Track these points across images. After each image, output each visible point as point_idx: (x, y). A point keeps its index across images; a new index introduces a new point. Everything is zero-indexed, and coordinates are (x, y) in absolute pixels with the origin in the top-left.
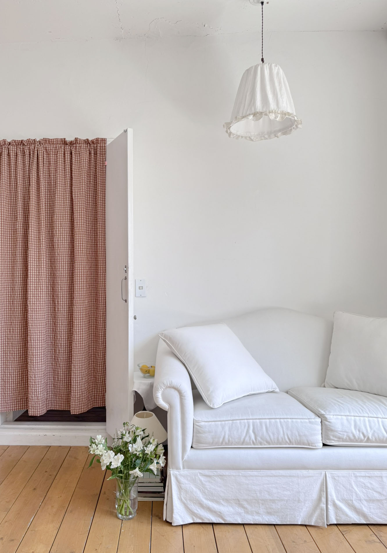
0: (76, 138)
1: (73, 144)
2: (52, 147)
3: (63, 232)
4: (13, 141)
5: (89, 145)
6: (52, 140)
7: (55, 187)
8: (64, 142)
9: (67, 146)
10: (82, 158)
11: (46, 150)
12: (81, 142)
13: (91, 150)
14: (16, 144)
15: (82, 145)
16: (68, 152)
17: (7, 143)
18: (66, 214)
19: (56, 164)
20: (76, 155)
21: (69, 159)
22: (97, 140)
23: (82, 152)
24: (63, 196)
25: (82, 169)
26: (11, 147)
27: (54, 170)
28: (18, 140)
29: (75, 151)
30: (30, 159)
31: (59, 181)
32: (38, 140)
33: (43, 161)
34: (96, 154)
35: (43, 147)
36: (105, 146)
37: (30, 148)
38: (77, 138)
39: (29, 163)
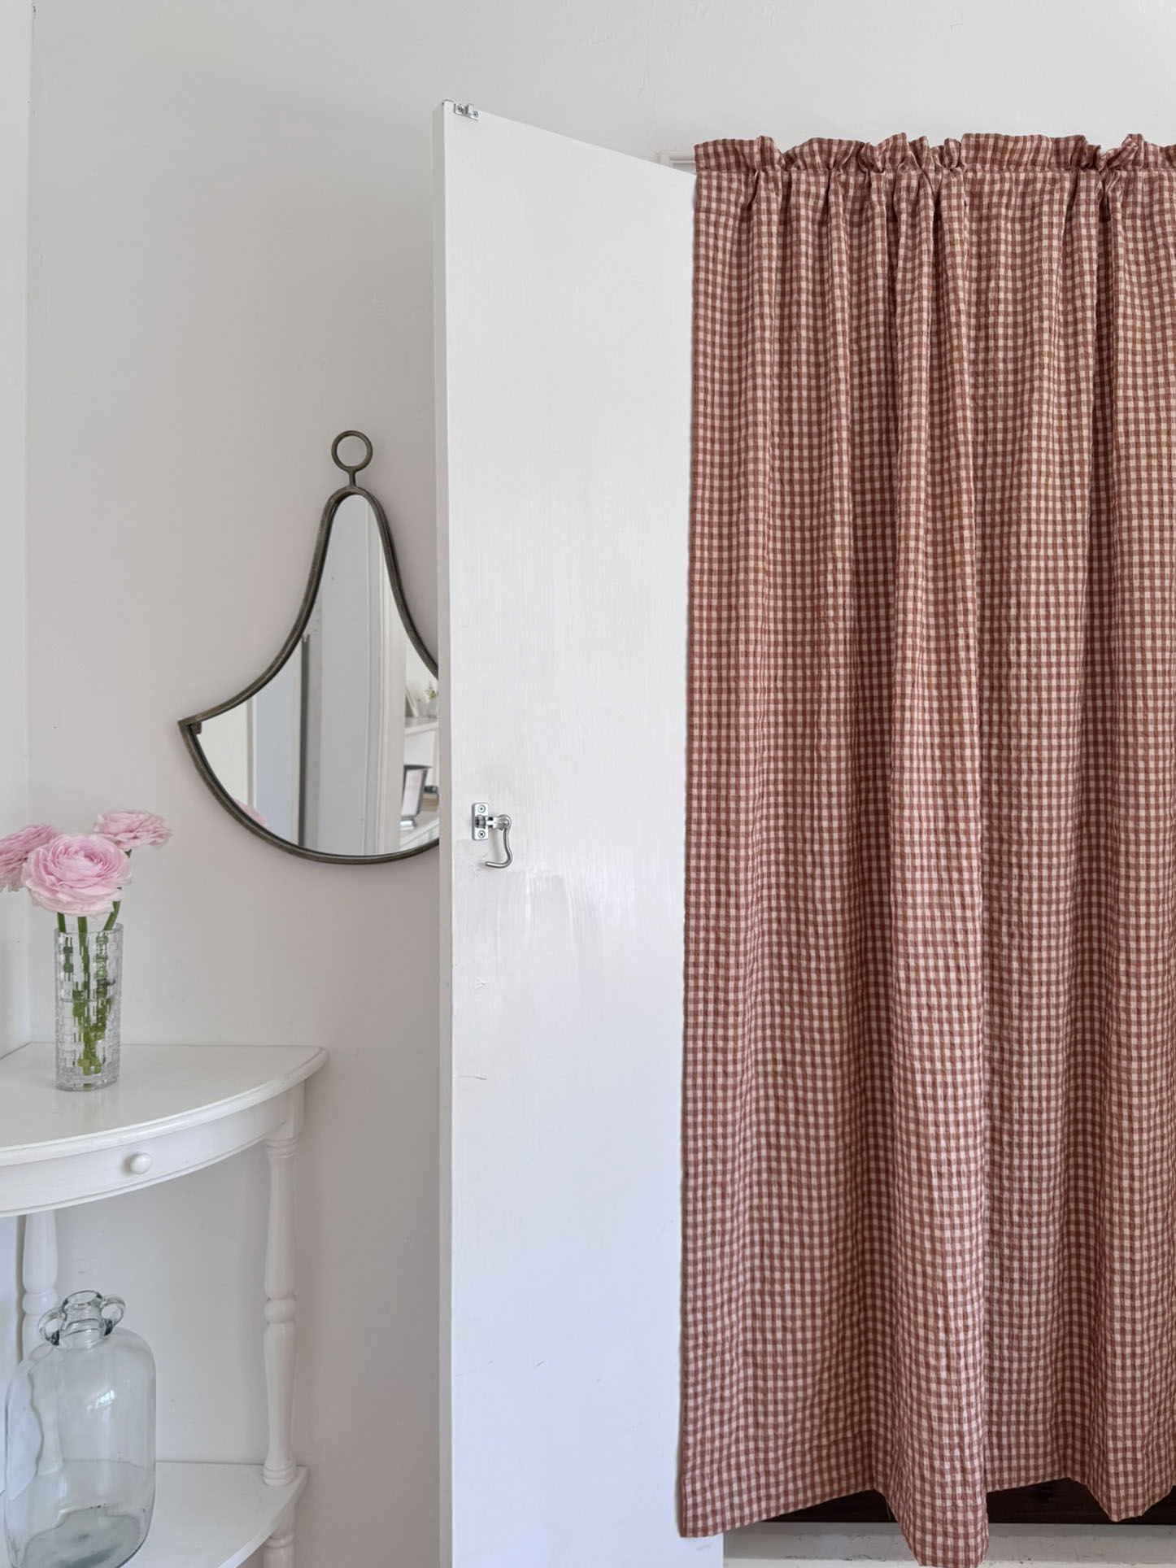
0: (1134, 136)
2: (1010, 180)
3: (1062, 610)
8: (1076, 155)
11: (975, 195)
12: (1152, 158)
14: (827, 165)
15: (1165, 175)
16: (1092, 208)
17: (777, 156)
18: (1074, 521)
20: (1131, 222)
21: (1094, 243)
24: (1060, 430)
25: (1165, 292)
26: (803, 177)
29: (1126, 205)
32: (936, 145)
35: (965, 180)
37: (895, 182)
38: (1137, 136)
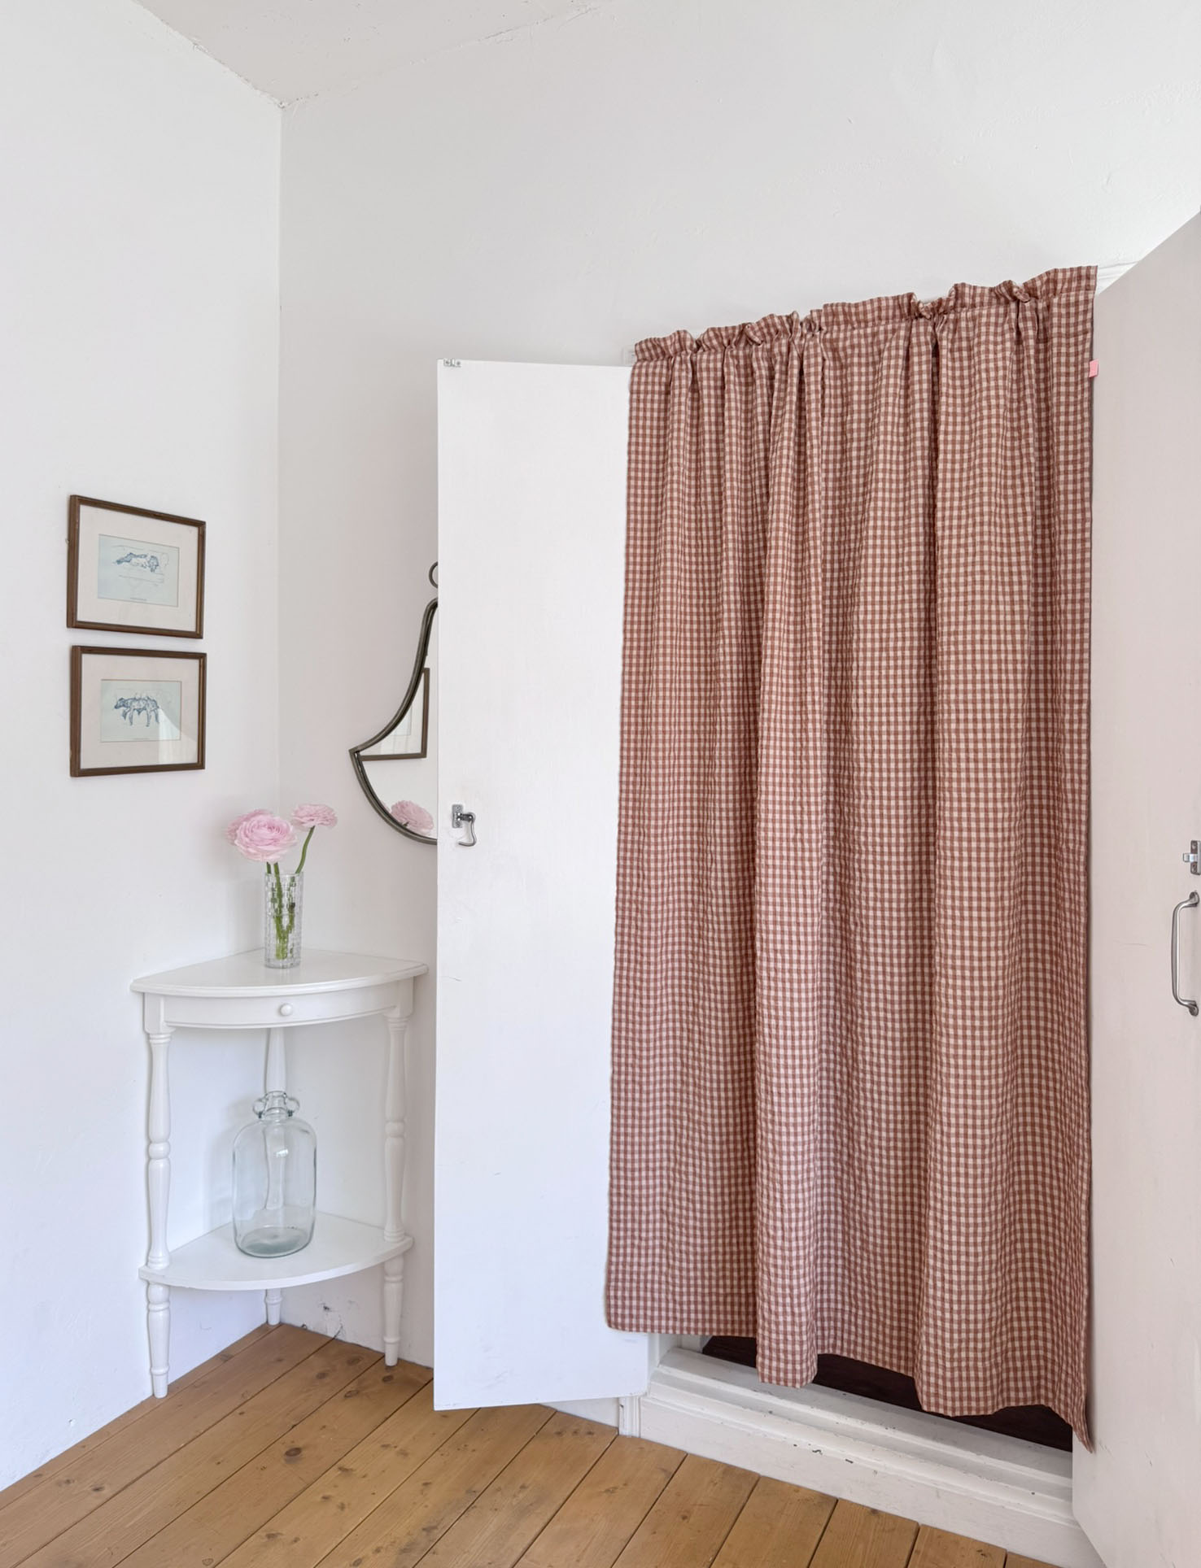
0: (956, 287)
1: (945, 312)
2: (859, 336)
3: (892, 672)
4: (711, 334)
5: (1013, 306)
6: (861, 308)
7: (864, 494)
8: (908, 309)
9: (918, 326)
10: (983, 366)
11: (835, 350)
12: (978, 300)
13: (1021, 325)
14: (722, 344)
15: (985, 312)
16: (924, 349)
17: (688, 343)
18: (903, 601)
19: (874, 400)
20: (957, 355)
21: (925, 377)
22: (1051, 278)
23: (983, 338)
24: (897, 528)
25: (981, 409)
27: (863, 425)
28: (730, 325)
29: (953, 342)
30: (770, 396)
31: (884, 471)
32: (802, 318)
33: (823, 397)
34: (1044, 338)
35: (824, 341)
36: (1090, 296)
37: (771, 350)
38: (963, 285)
39: (766, 409)
